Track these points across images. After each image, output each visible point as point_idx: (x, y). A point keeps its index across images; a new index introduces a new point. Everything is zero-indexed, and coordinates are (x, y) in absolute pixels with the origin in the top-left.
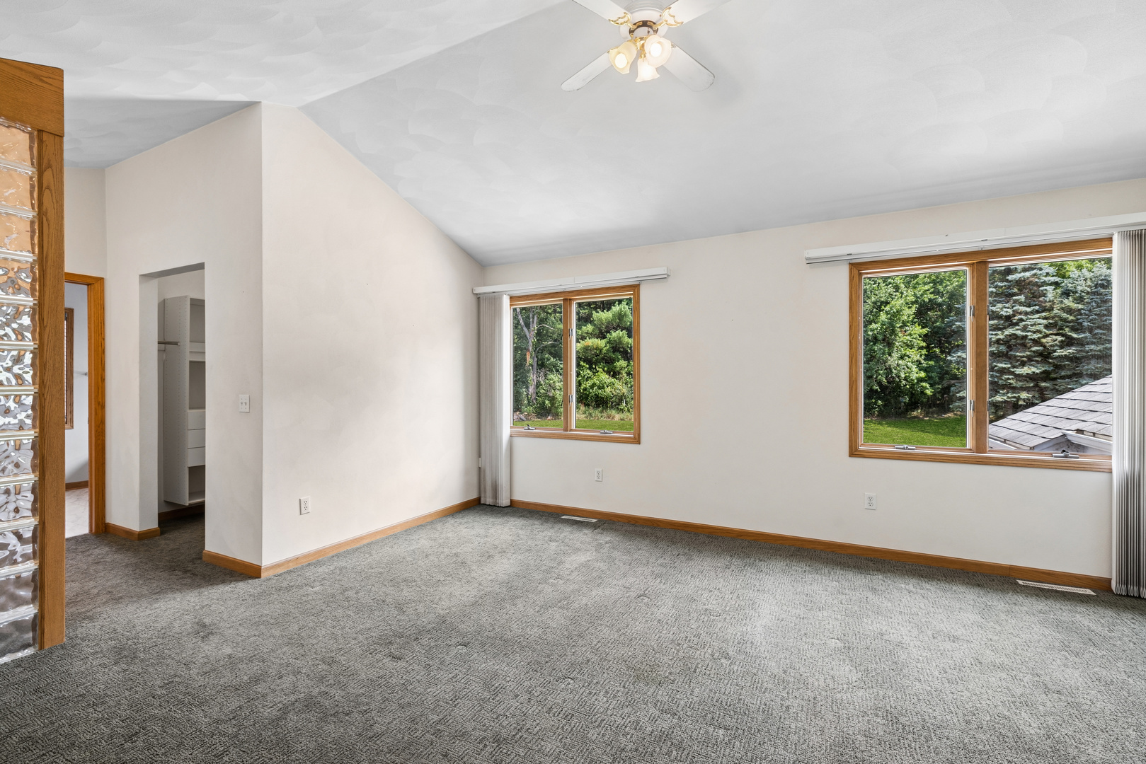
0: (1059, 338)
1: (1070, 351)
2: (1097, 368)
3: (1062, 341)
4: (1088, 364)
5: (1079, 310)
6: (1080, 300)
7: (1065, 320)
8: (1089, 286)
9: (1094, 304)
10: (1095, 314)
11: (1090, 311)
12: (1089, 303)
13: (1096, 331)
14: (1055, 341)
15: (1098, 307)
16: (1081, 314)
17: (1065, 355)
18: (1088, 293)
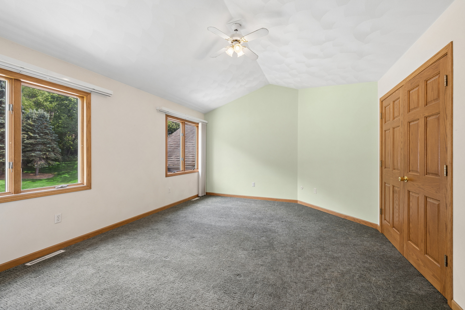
0: (26, 136)
1: (31, 141)
2: (41, 148)
3: (27, 137)
4: (38, 146)
5: (34, 125)
6: (34, 121)
7: (29, 128)
8: (37, 117)
9: (39, 124)
10: (40, 128)
11: (38, 126)
12: (38, 123)
13: (40, 134)
14: (24, 136)
15: (41, 125)
16: (35, 127)
17: (29, 143)
18: (37, 119)
